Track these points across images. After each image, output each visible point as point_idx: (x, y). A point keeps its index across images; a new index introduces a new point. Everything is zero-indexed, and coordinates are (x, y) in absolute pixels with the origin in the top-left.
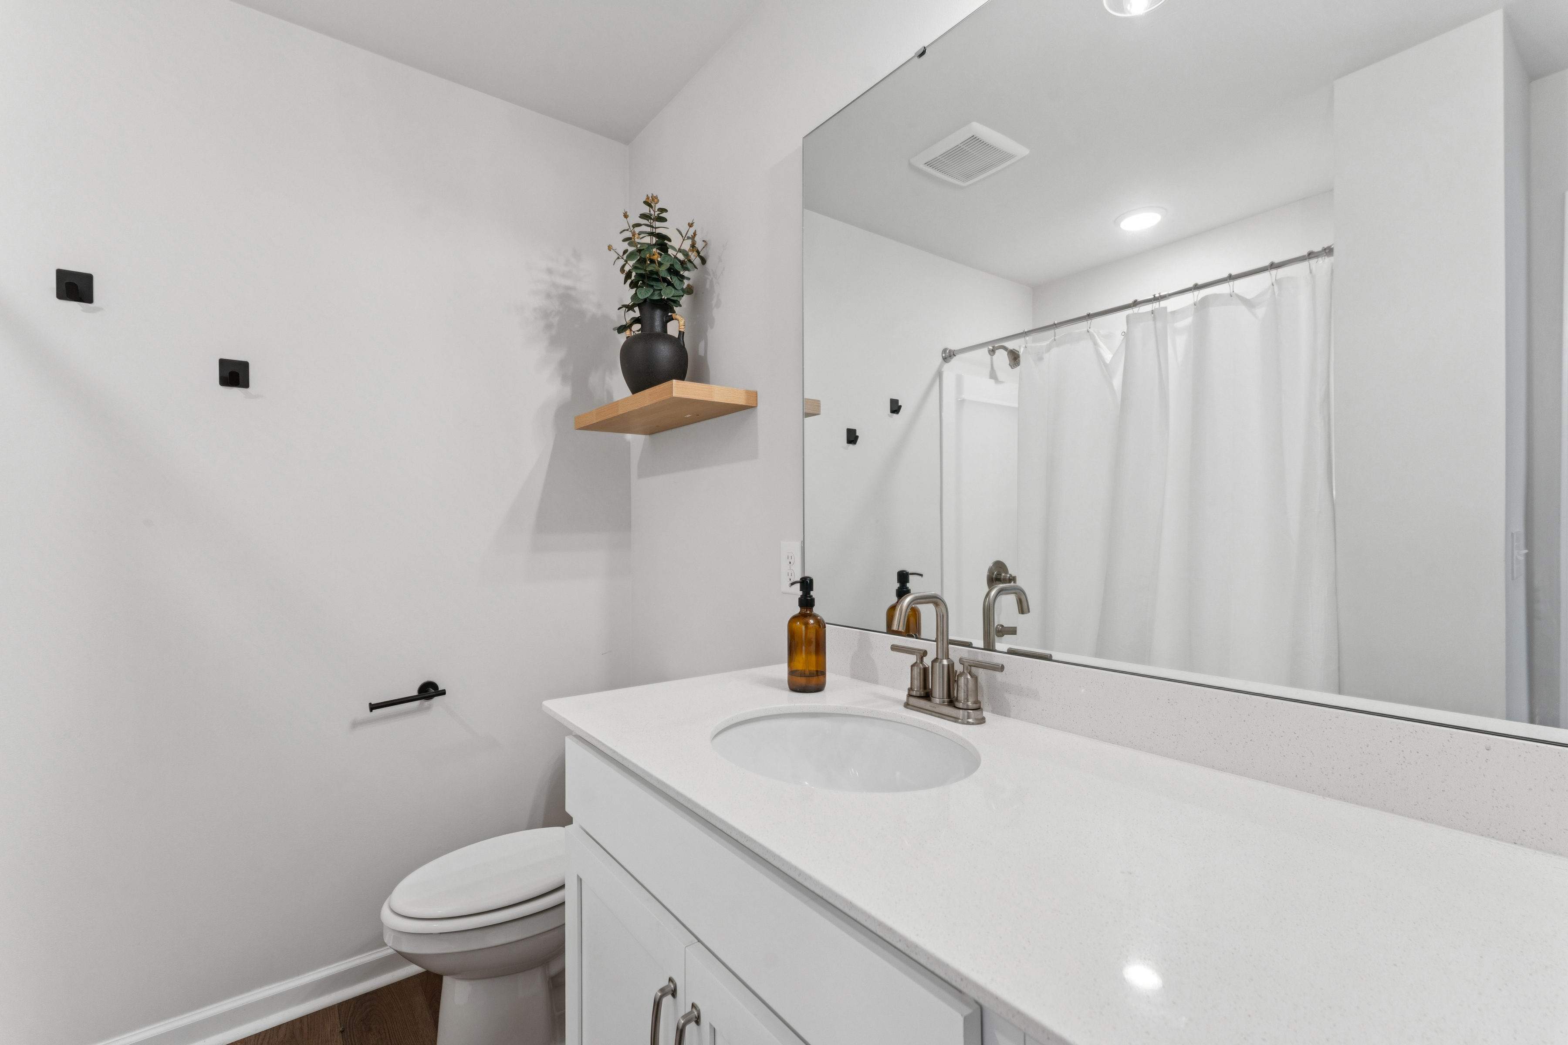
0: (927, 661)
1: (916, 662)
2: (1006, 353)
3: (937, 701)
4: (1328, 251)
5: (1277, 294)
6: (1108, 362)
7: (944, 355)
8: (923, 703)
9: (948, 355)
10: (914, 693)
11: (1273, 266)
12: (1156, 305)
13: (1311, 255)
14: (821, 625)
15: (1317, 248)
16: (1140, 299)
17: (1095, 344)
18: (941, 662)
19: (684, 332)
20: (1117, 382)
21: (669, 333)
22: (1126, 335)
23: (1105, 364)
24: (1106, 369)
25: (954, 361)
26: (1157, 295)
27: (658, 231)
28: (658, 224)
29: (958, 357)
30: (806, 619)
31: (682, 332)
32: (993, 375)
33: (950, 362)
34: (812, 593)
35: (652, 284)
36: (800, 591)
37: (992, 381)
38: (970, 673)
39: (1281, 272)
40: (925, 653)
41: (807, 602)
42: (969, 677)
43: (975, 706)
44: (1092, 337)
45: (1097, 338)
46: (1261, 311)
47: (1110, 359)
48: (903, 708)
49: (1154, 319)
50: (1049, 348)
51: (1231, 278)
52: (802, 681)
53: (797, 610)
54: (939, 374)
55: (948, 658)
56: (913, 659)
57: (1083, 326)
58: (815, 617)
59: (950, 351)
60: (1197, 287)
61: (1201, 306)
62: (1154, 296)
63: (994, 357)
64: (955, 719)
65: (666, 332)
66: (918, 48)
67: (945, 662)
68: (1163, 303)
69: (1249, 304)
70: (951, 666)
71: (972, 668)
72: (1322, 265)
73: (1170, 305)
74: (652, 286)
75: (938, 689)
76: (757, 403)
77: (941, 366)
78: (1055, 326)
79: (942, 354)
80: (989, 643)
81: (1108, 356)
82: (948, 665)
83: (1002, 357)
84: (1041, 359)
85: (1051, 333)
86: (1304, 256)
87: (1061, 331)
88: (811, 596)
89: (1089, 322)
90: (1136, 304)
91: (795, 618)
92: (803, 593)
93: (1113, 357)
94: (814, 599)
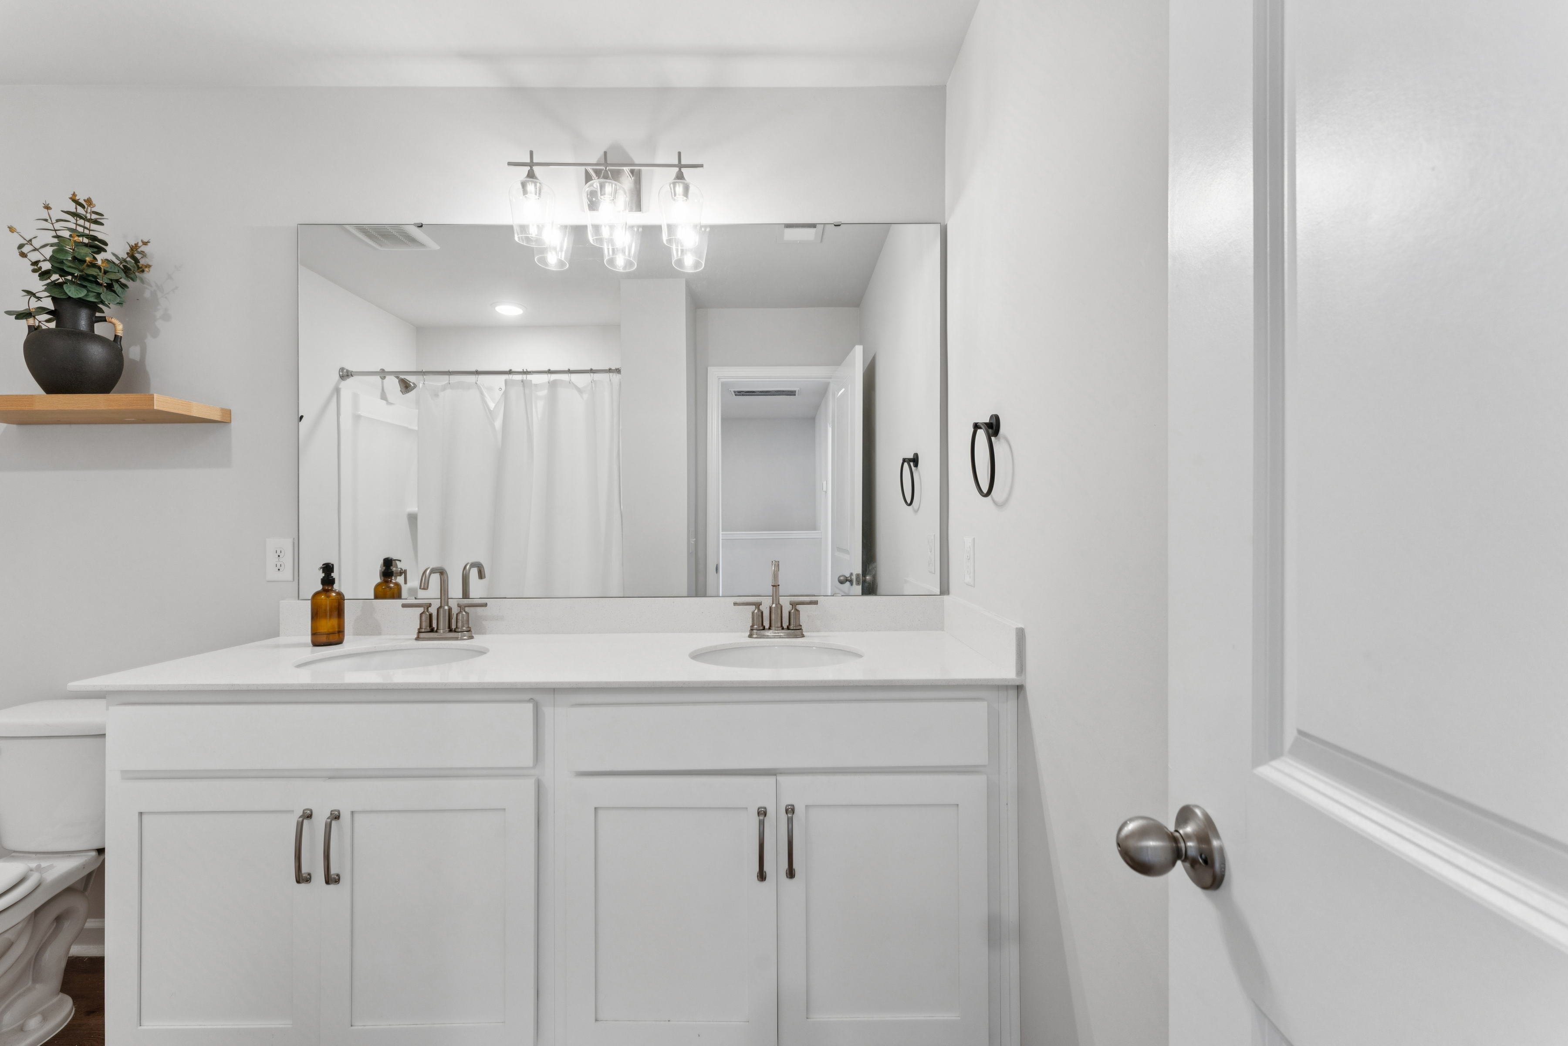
0: (433, 610)
1: (424, 611)
2: (397, 380)
3: (442, 631)
4: (618, 371)
5: (594, 388)
6: (492, 409)
7: (341, 373)
8: (432, 635)
9: (345, 375)
10: (423, 630)
11: (592, 371)
12: (524, 376)
13: (610, 371)
14: (341, 597)
15: (613, 368)
16: (514, 370)
17: (482, 393)
18: (444, 608)
19: (121, 337)
20: (498, 424)
21: (96, 332)
22: (506, 394)
23: (489, 410)
24: (490, 415)
25: (350, 381)
26: (525, 370)
27: (92, 233)
28: (93, 226)
29: (355, 377)
30: (328, 593)
31: (119, 338)
32: (384, 397)
33: (346, 380)
34: (333, 575)
35: (85, 284)
36: (323, 573)
37: (384, 402)
38: (465, 611)
39: (596, 376)
40: (430, 605)
41: (328, 581)
42: (464, 613)
43: (468, 629)
44: (479, 388)
45: (483, 390)
46: (586, 396)
47: (493, 408)
48: (415, 641)
49: (524, 386)
50: (444, 388)
51: (569, 372)
52: (323, 639)
53: (320, 587)
54: (337, 390)
55: (448, 605)
56: (421, 610)
57: (472, 379)
58: (335, 591)
59: (347, 371)
60: (550, 372)
61: (553, 385)
62: (523, 370)
63: (385, 381)
64: (457, 639)
65: (93, 331)
66: (419, 221)
67: (446, 608)
68: (529, 377)
69: (580, 391)
70: (450, 610)
71: (466, 608)
72: (615, 377)
73: (535, 379)
74: (85, 287)
75: (443, 624)
76: (231, 420)
77: (338, 383)
78: (449, 373)
79: (339, 372)
80: (466, 595)
81: (492, 405)
82: (449, 609)
83: (392, 383)
84: (437, 395)
85: (446, 377)
86: (607, 370)
87: (455, 379)
88: (333, 577)
89: (477, 376)
90: (510, 372)
91: (317, 594)
92: (325, 575)
93: (495, 406)
94: (334, 579)
